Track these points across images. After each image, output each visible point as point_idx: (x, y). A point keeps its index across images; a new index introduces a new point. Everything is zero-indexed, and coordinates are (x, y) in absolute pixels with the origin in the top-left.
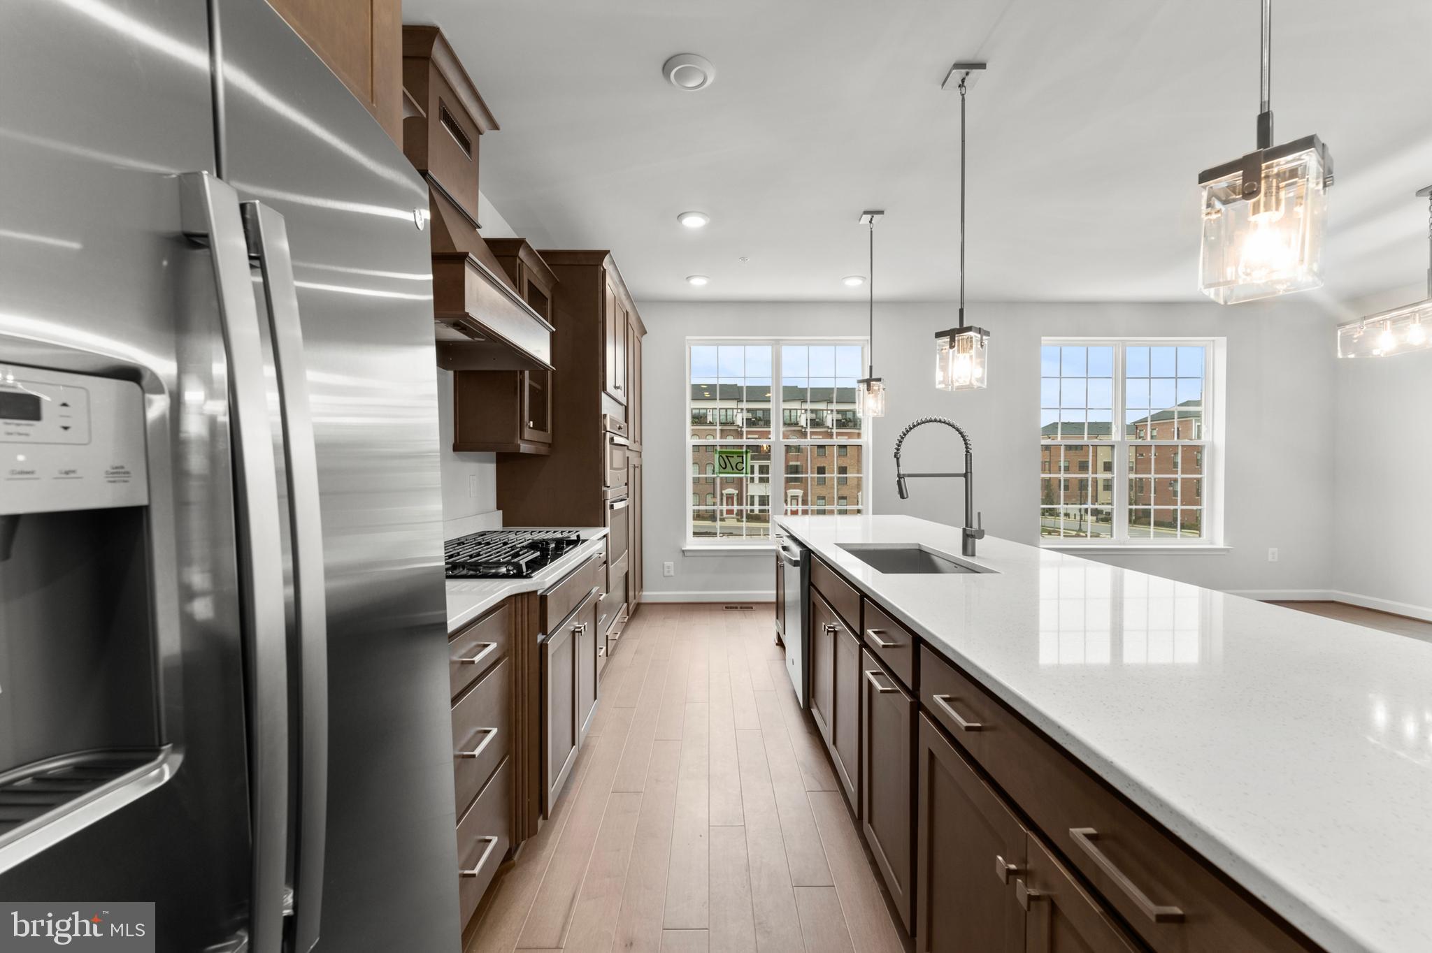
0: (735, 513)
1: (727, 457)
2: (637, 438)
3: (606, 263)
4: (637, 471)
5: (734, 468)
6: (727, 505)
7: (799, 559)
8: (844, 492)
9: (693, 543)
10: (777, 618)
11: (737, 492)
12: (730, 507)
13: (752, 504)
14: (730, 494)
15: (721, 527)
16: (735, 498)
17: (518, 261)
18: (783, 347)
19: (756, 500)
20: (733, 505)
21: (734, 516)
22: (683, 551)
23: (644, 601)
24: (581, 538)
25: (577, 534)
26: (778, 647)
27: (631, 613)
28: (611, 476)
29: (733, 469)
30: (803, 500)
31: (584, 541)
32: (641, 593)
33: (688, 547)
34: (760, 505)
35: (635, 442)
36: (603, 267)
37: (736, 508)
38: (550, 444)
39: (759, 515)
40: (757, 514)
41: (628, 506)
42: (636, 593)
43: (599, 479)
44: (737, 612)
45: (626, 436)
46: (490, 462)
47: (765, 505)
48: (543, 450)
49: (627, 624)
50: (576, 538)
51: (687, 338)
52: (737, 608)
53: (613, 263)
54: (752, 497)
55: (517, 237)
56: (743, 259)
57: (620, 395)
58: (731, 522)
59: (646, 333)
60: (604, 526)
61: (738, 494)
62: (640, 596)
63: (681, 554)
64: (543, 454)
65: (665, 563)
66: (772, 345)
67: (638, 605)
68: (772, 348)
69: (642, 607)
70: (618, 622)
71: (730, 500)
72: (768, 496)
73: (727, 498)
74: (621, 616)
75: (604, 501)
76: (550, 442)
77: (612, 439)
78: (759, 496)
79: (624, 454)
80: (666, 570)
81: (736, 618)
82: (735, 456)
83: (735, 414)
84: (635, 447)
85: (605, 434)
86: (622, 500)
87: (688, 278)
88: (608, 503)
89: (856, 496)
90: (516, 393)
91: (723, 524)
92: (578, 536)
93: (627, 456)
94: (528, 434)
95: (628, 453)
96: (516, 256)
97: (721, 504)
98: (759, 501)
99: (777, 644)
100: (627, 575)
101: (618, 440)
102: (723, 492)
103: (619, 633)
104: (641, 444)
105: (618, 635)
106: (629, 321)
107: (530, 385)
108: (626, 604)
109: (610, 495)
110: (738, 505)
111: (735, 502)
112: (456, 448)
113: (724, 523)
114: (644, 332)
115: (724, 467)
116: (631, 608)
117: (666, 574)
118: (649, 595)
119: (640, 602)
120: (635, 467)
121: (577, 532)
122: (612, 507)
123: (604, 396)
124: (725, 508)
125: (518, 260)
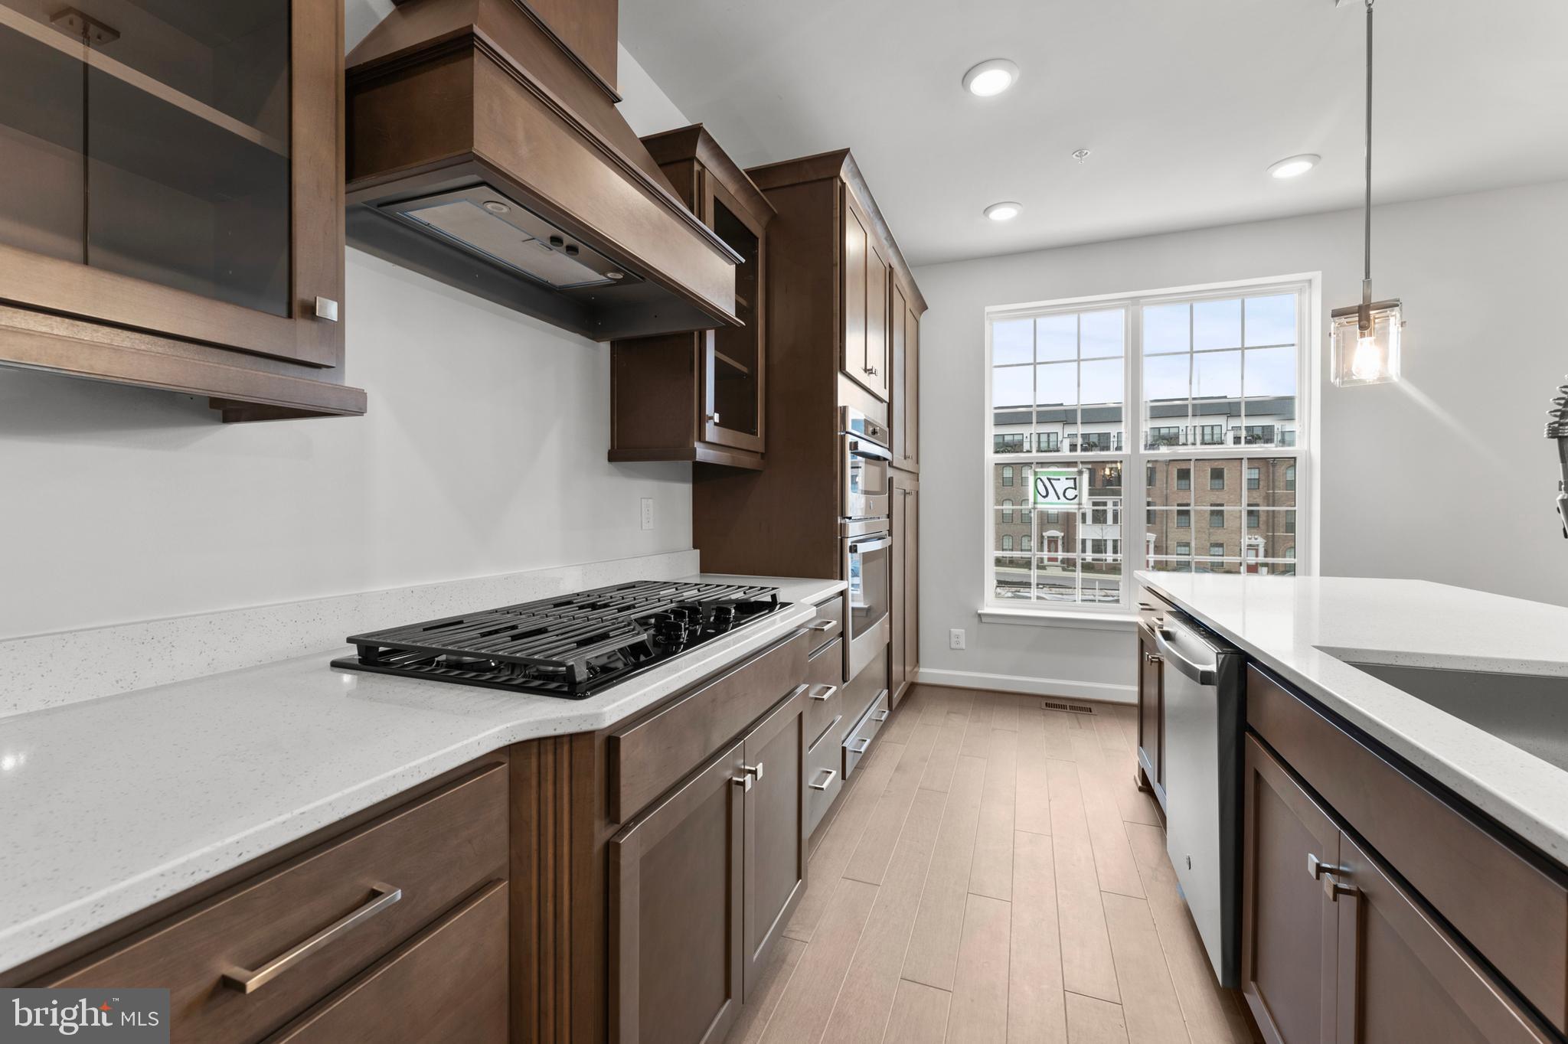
0: (1059, 561)
1: (1049, 479)
2: (910, 452)
3: (845, 173)
4: (910, 499)
5: (1061, 496)
6: (1049, 551)
7: (1213, 668)
8: (1219, 536)
9: (994, 603)
10: (1141, 744)
11: (1062, 534)
12: (1053, 555)
13: (1084, 551)
14: (1053, 537)
15: (1039, 577)
16: (1060, 543)
17: (697, 167)
18: (1144, 308)
19: (1089, 545)
20: (1056, 551)
21: (1059, 563)
22: (980, 615)
23: (921, 680)
24: (779, 601)
25: (773, 592)
26: (1142, 795)
27: (894, 705)
28: (855, 502)
29: (1059, 499)
30: (1155, 547)
31: (784, 605)
32: (915, 670)
33: (987, 610)
34: (1093, 552)
35: (905, 458)
36: (841, 181)
37: (1061, 555)
38: (762, 454)
39: (1093, 564)
40: (1089, 563)
41: (891, 547)
42: (908, 669)
43: (833, 504)
44: (1065, 715)
45: (887, 446)
46: (683, 480)
47: (1102, 553)
48: (746, 461)
49: (885, 726)
50: (768, 599)
51: (988, 309)
52: (1064, 707)
53: (858, 174)
54: (1084, 541)
55: (690, 124)
56: (1080, 153)
57: (877, 384)
58: (1055, 572)
59: (927, 308)
60: (842, 578)
61: (1063, 537)
62: (917, 672)
63: (976, 620)
64: (748, 466)
65: (952, 630)
66: (1126, 307)
67: (912, 688)
68: (1126, 312)
69: (918, 689)
70: (870, 719)
71: (1053, 545)
72: (1106, 540)
73: (1049, 542)
74: (877, 710)
75: (841, 540)
76: (764, 451)
77: (855, 446)
78: (1093, 540)
79: (883, 473)
80: (954, 640)
81: (1063, 725)
82: (1063, 478)
83: (1060, 439)
84: (908, 465)
85: (843, 438)
86: (880, 539)
87: (987, 211)
88: (849, 543)
89: (1237, 543)
90: (692, 370)
91: (1042, 572)
92: (774, 597)
93: (888, 476)
94: (711, 432)
95: (890, 472)
96: (692, 158)
97: (1041, 550)
98: (1093, 546)
99: (1140, 789)
100: (889, 646)
101: (863, 446)
102: (1044, 534)
103: (868, 741)
104: (918, 462)
105: (866, 744)
106: (895, 281)
107: (716, 359)
108: (886, 692)
109: (854, 530)
110: (1063, 551)
111: (1060, 547)
112: (613, 456)
113: (1044, 571)
114: (924, 307)
115: (1044, 494)
116: (895, 695)
117: (954, 646)
118: (929, 673)
119: (916, 681)
120: (905, 494)
121: (773, 589)
122: (854, 549)
123: (841, 380)
124: (1046, 555)
125: (696, 164)
